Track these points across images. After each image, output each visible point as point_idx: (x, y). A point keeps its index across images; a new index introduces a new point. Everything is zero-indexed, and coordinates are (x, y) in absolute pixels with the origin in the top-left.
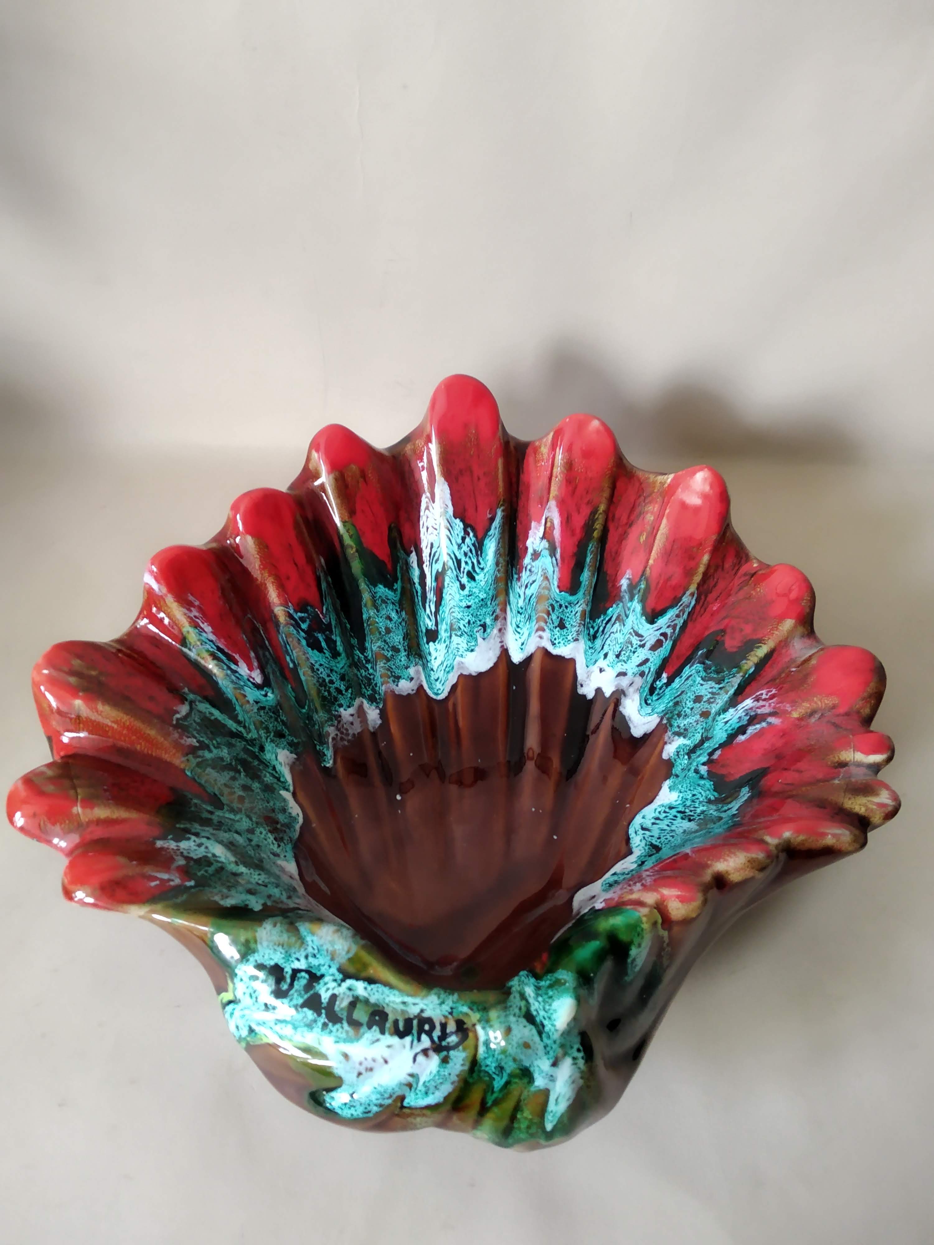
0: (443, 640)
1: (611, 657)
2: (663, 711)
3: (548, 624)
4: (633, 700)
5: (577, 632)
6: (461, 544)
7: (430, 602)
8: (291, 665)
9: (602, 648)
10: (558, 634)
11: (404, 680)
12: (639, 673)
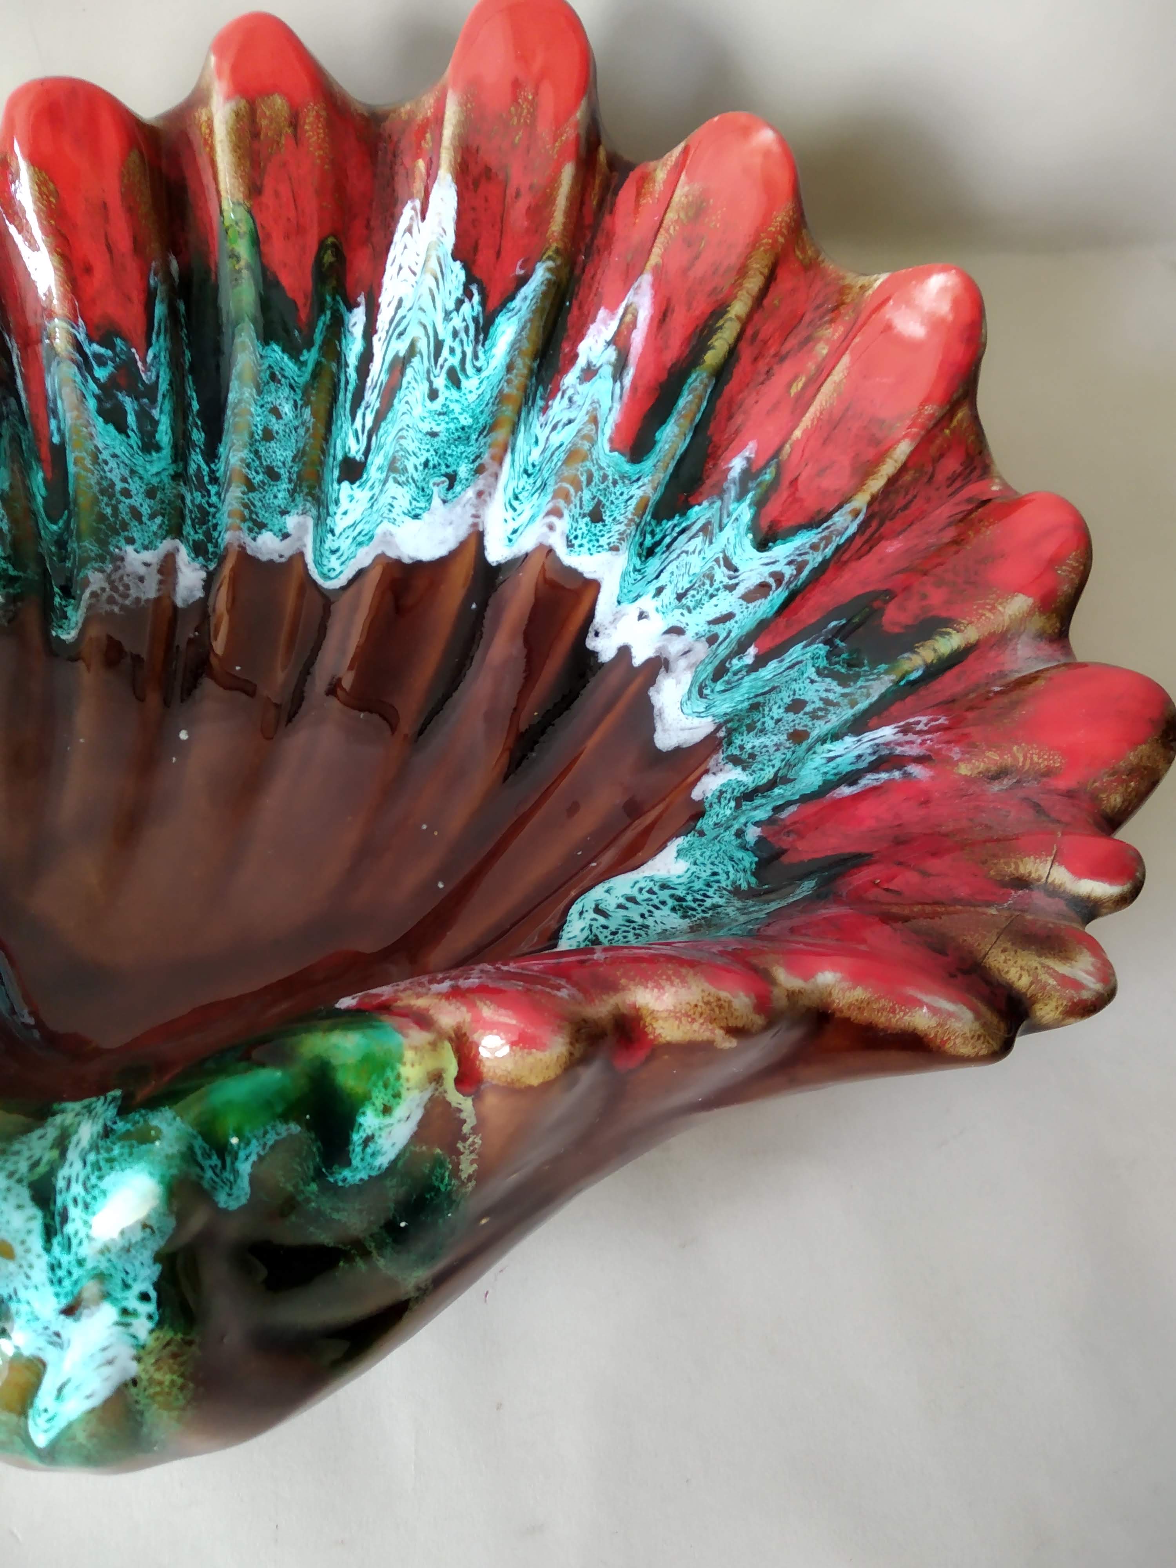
0: (369, 484)
1: (668, 595)
2: (726, 714)
3: (572, 506)
4: (678, 682)
5: (620, 534)
6: (451, 312)
7: (366, 408)
8: (56, 439)
9: (657, 577)
10: (585, 529)
11: (270, 534)
12: (708, 635)
